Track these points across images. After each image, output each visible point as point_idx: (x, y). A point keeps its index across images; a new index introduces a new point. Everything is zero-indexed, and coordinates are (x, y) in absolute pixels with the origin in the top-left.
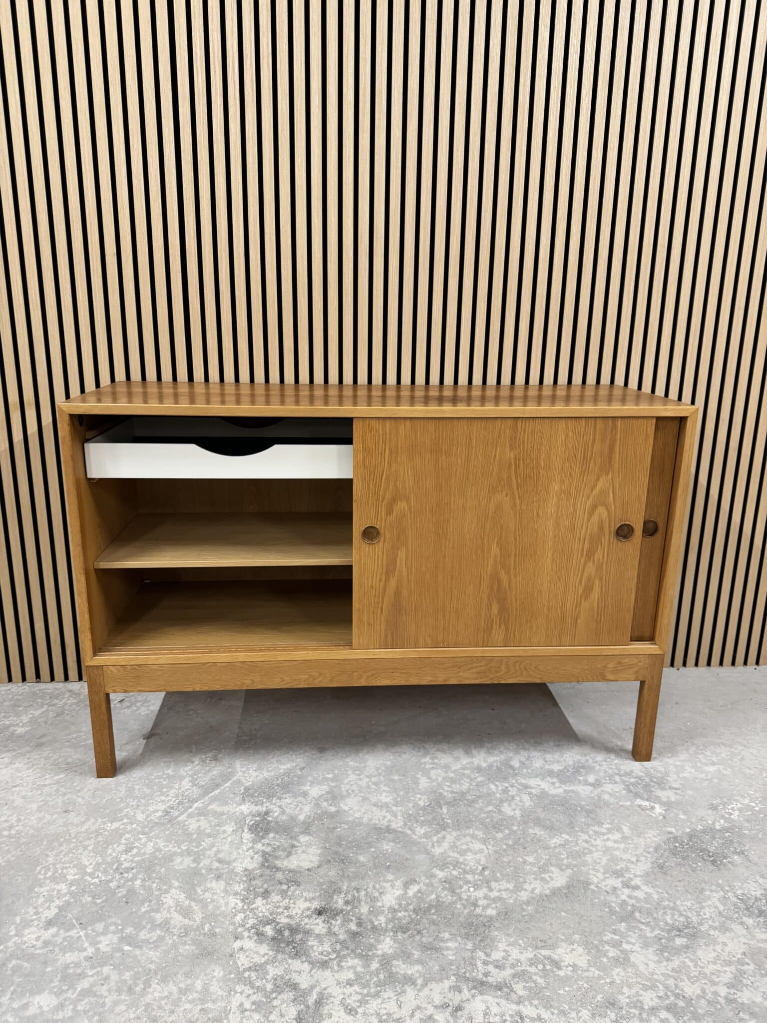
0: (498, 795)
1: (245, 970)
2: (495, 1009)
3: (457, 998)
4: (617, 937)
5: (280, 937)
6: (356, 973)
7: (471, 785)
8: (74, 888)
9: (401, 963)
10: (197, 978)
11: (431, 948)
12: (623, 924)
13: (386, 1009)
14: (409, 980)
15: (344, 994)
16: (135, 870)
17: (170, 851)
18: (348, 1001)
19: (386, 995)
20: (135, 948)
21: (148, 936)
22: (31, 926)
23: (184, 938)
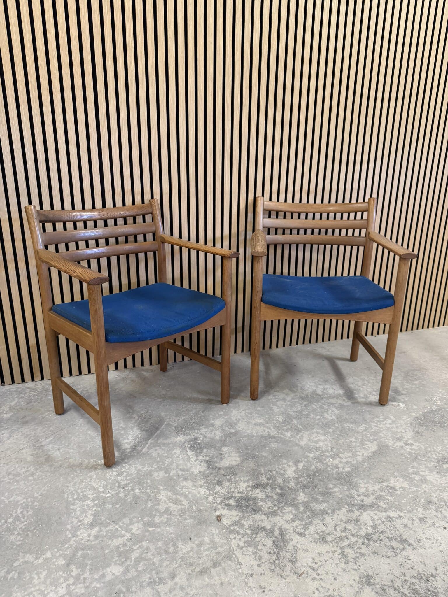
0: (319, 410)
1: (230, 526)
2: (376, 517)
3: (354, 516)
4: (415, 470)
5: (240, 504)
6: (293, 514)
7: (302, 407)
8: (96, 502)
9: (314, 504)
10: (204, 537)
11: (327, 493)
12: (415, 463)
13: (319, 529)
14: (324, 512)
15: (293, 526)
16: (131, 485)
17: (147, 470)
18: (297, 530)
19: (316, 522)
20: (156, 528)
21: (160, 520)
22: (80, 529)
23: (183, 516)
